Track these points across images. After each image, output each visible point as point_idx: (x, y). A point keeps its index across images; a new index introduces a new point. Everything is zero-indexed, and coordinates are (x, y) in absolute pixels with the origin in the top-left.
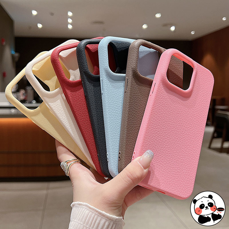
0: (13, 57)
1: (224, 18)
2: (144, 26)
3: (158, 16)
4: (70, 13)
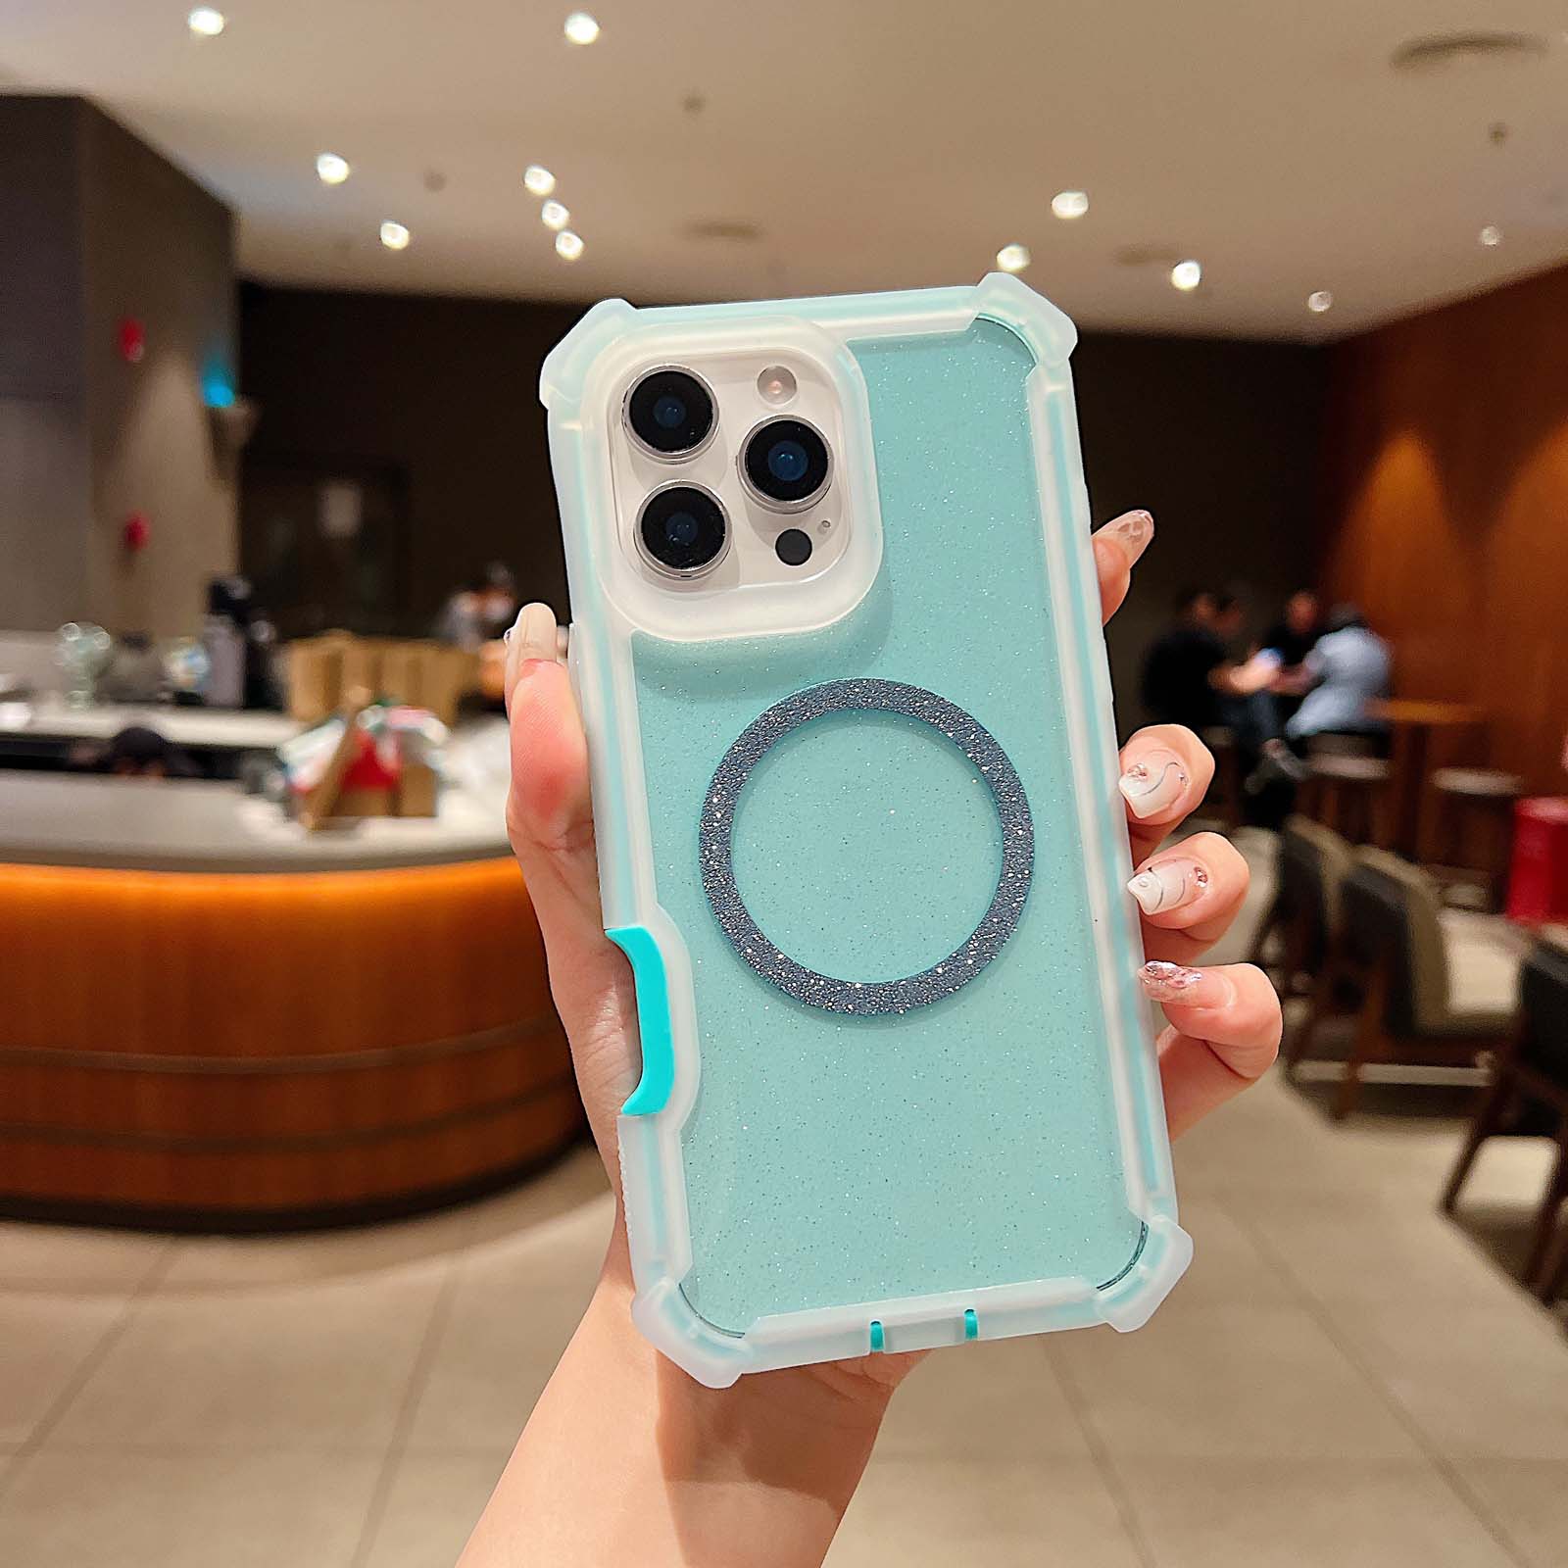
0: (215, 422)
1: (1486, 232)
2: (1012, 253)
3: (1069, 206)
4: (540, 175)
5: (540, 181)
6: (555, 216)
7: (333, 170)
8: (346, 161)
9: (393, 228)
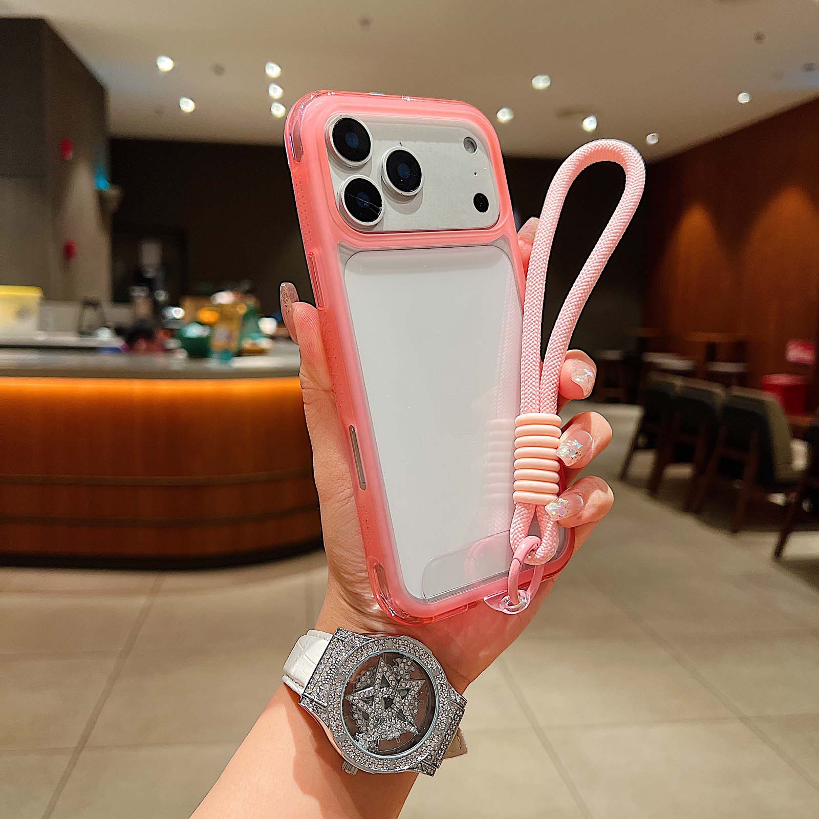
1: (742, 95)
2: (504, 112)
3: (541, 83)
4: (272, 67)
5: (273, 71)
6: (276, 92)
7: (165, 64)
8: (172, 59)
9: (186, 101)
